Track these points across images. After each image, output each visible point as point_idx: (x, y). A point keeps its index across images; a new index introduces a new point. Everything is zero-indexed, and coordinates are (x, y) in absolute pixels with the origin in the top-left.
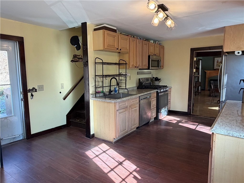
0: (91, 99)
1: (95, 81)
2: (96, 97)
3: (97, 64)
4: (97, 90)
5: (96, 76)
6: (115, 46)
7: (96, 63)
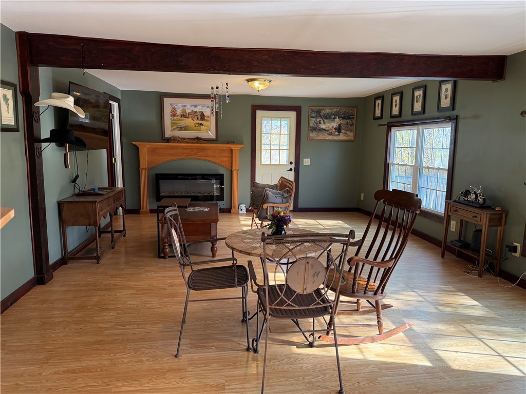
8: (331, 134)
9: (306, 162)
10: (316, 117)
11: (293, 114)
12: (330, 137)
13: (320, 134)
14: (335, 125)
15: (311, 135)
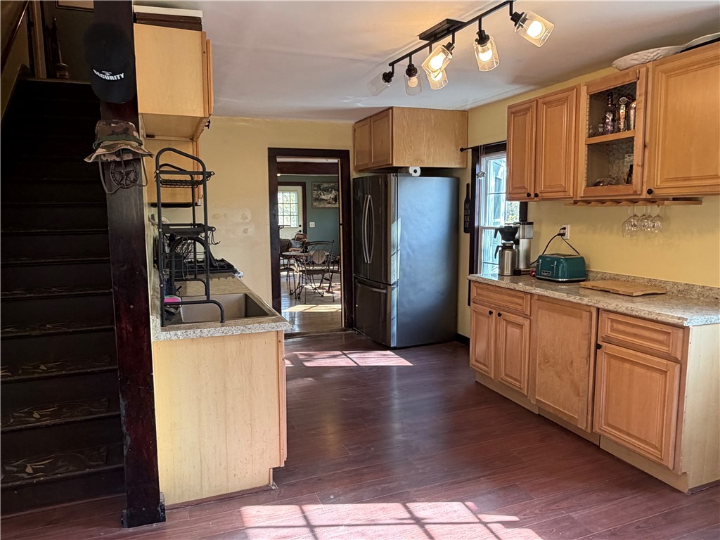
2: (163, 324)
8: (329, 203)
9: (312, 225)
10: (318, 190)
11: (300, 188)
12: (329, 205)
13: (322, 203)
14: (332, 196)
15: (315, 204)
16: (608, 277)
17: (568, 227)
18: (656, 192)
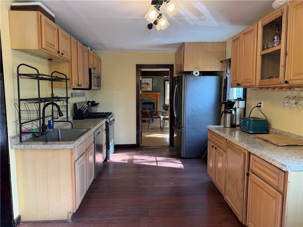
0: (12, 148)
1: (20, 110)
2: (21, 141)
3: (22, 76)
4: (23, 128)
5: (20, 100)
6: (55, 47)
7: (19, 75)
16: (278, 132)
17: (263, 103)
18: (290, 82)
